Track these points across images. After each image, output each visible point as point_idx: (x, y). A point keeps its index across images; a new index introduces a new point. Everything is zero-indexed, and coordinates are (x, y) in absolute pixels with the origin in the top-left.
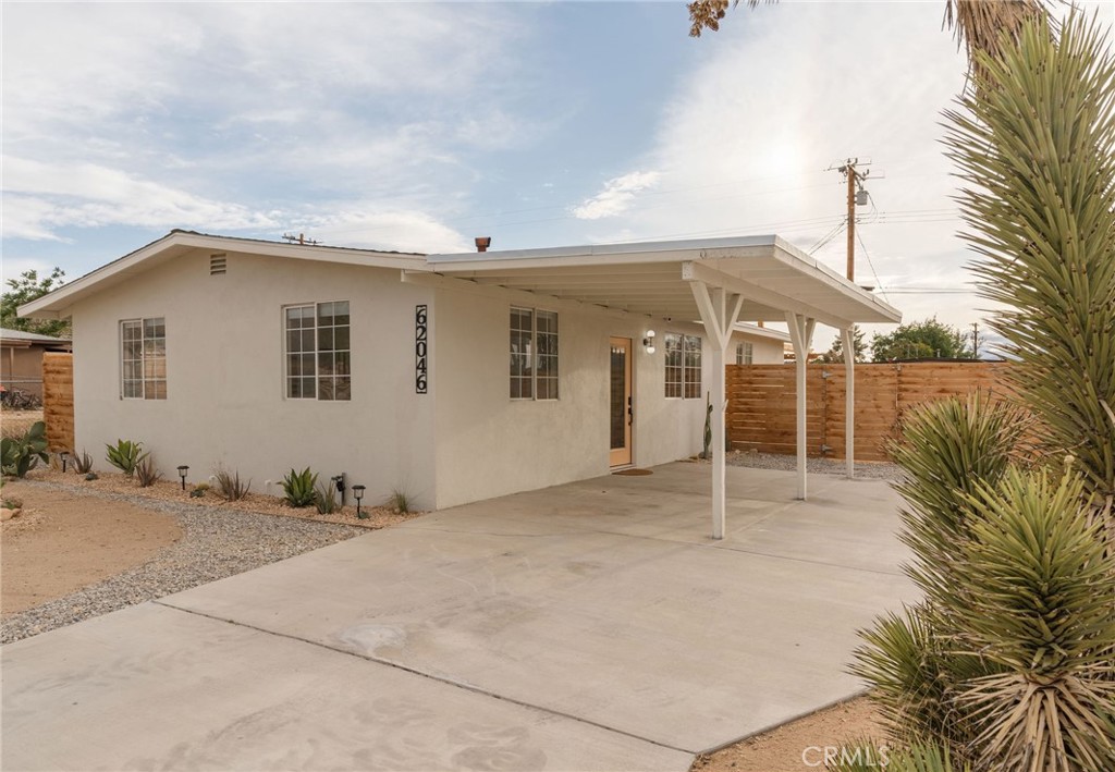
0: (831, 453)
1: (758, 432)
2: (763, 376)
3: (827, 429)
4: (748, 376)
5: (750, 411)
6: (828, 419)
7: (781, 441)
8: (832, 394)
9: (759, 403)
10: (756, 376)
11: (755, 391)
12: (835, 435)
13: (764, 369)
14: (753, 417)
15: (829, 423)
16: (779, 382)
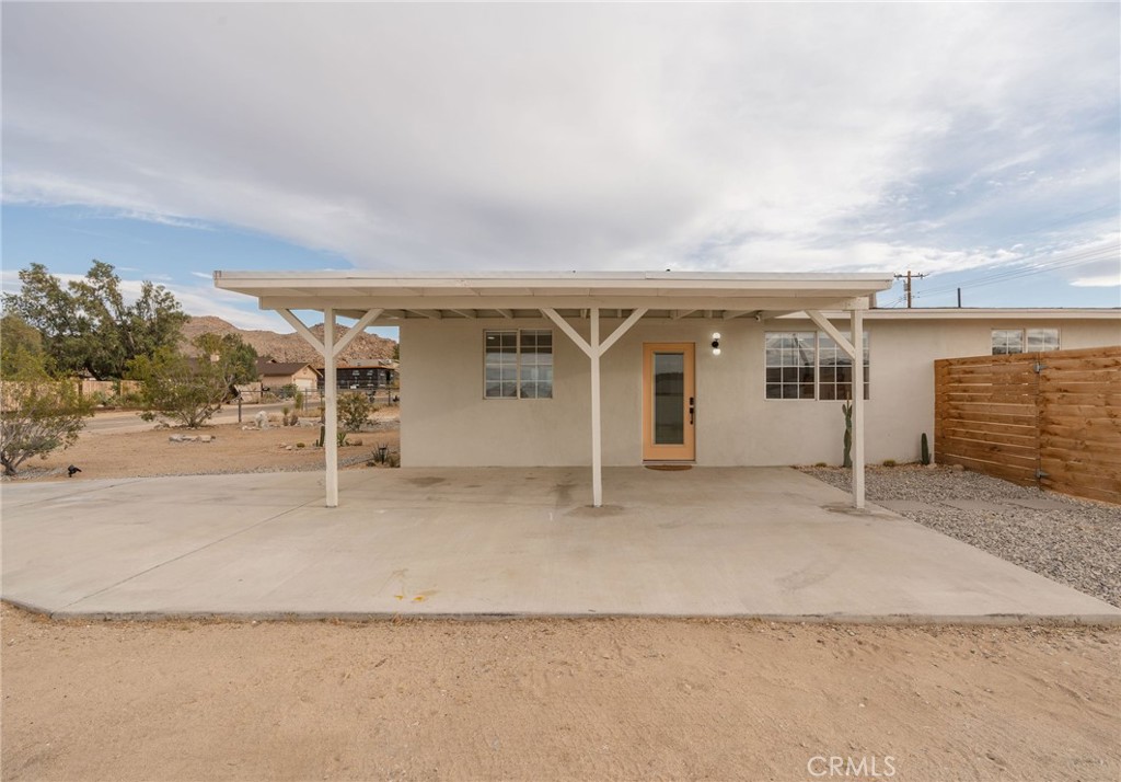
0: (1047, 482)
1: (968, 443)
2: (972, 372)
3: (1042, 446)
4: (958, 372)
5: (960, 417)
6: (1043, 432)
7: (990, 458)
8: (1048, 395)
9: (969, 408)
10: (966, 372)
11: (965, 391)
12: (1052, 455)
13: (973, 363)
14: (963, 425)
15: (1045, 438)
16: (987, 380)
